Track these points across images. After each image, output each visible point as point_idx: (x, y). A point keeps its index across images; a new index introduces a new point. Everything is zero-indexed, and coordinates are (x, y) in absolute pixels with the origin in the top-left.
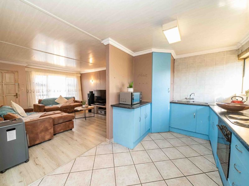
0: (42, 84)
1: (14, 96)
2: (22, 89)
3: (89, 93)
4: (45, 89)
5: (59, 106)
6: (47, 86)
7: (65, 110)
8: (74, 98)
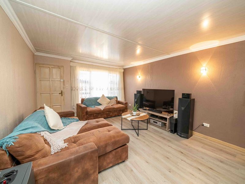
0: (85, 81)
1: (60, 94)
2: (67, 86)
3: (136, 93)
4: (88, 86)
5: (102, 108)
6: (90, 83)
7: (108, 114)
8: (117, 98)
